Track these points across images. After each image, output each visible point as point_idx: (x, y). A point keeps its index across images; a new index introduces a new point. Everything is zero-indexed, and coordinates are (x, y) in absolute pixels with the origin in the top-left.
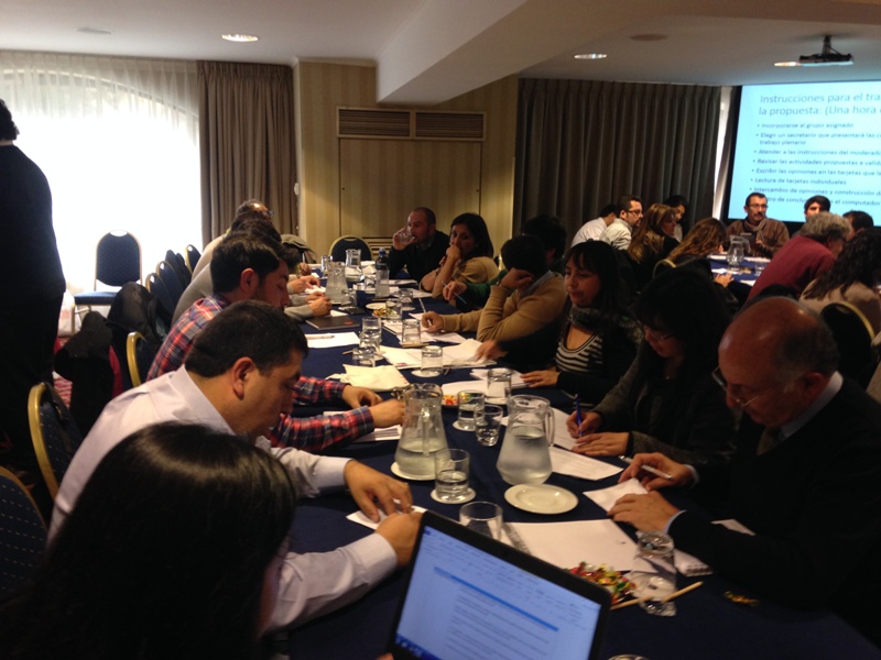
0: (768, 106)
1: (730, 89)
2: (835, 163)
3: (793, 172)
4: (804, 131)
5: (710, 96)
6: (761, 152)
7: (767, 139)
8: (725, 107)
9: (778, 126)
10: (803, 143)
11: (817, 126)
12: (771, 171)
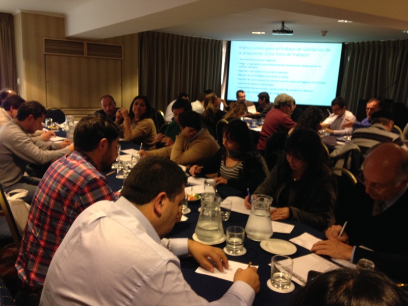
0: (242, 51)
1: (226, 42)
2: (269, 77)
3: (253, 80)
4: (257, 62)
5: (218, 44)
6: (240, 71)
7: (242, 65)
8: (224, 50)
9: (247, 60)
10: (257, 68)
11: (262, 60)
12: (244, 79)
